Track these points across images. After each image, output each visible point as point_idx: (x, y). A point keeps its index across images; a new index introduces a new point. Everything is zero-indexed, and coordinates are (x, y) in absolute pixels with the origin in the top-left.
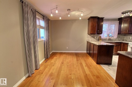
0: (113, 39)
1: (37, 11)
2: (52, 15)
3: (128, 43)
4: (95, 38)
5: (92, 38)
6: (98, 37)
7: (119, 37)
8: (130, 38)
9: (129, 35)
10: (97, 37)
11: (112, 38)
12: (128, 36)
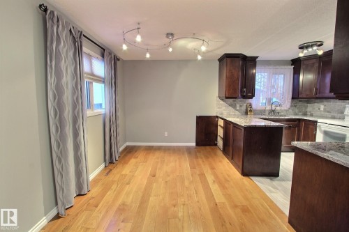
0: (282, 111)
1: (84, 36)
2: (125, 47)
3: (316, 122)
4: (238, 108)
5: (230, 108)
6: (245, 105)
7: (295, 106)
8: (319, 109)
9: (318, 100)
10: (241, 106)
11: (278, 108)
12: (316, 104)
